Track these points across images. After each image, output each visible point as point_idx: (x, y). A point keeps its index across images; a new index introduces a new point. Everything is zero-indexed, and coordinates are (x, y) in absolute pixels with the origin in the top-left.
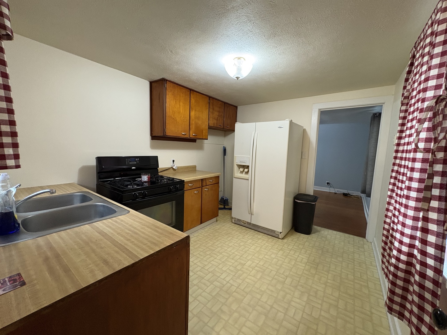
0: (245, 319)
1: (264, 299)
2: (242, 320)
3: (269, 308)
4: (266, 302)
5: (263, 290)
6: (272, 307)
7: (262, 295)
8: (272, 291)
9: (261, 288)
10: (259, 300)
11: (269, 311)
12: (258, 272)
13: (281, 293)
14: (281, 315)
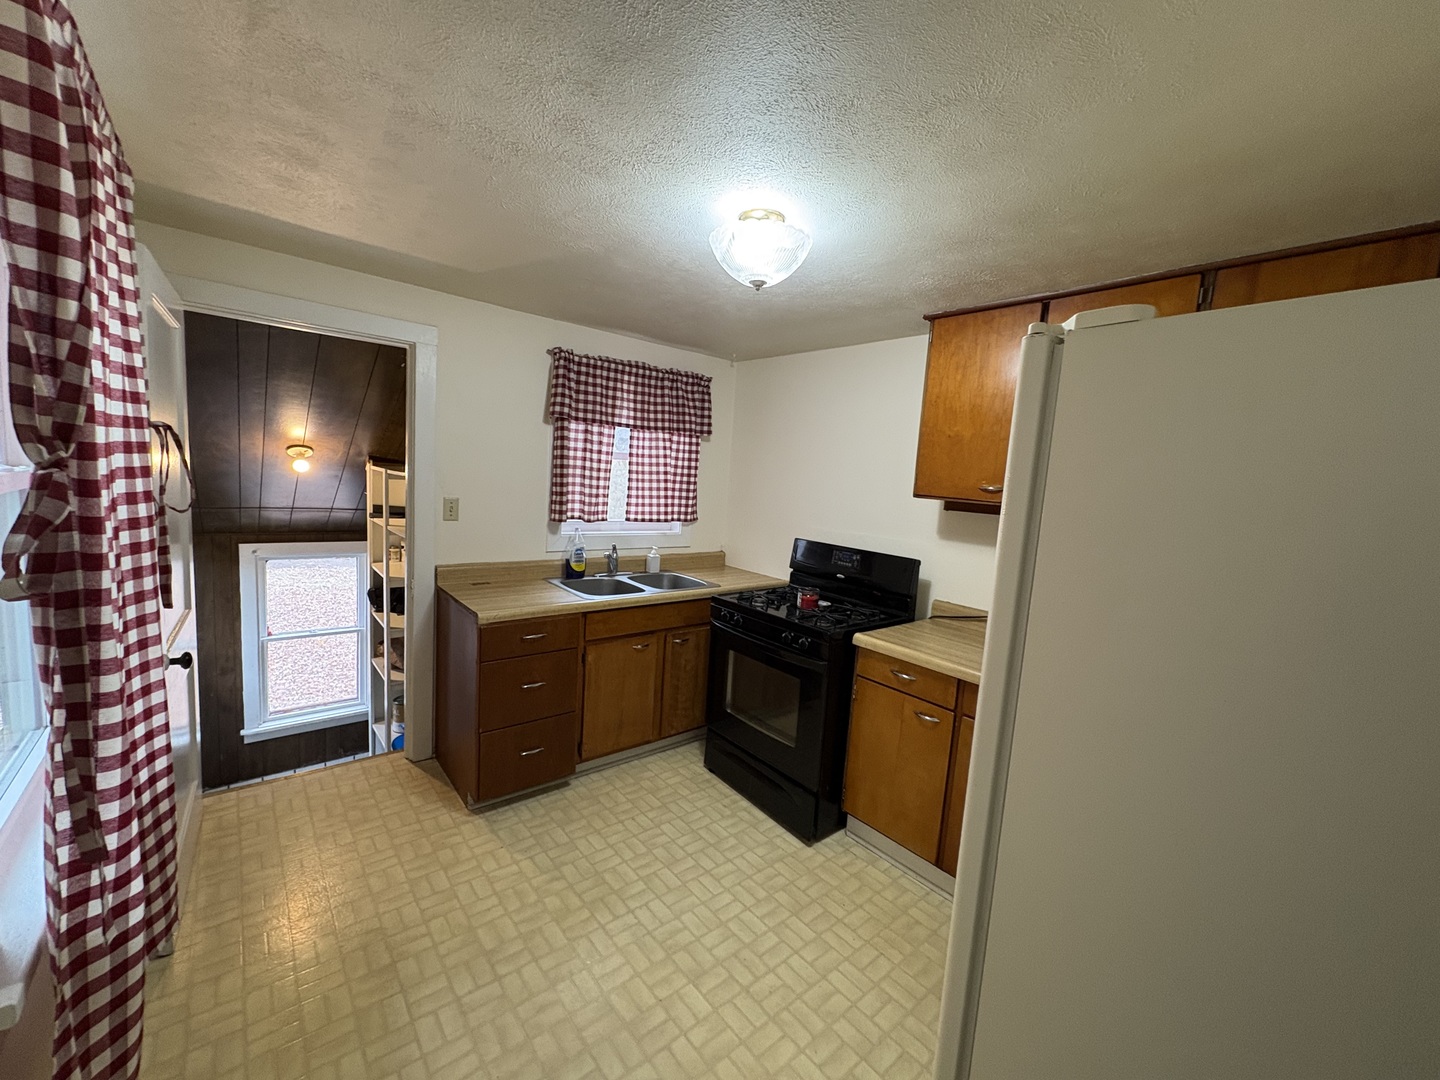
0: (511, 909)
1: (531, 972)
2: (513, 905)
3: (502, 970)
4: (518, 971)
5: (561, 986)
6: (498, 978)
7: (545, 974)
8: (542, 1009)
9: (568, 982)
10: (536, 960)
11: (493, 966)
12: (642, 1012)
13: (517, 1036)
14: (464, 986)
